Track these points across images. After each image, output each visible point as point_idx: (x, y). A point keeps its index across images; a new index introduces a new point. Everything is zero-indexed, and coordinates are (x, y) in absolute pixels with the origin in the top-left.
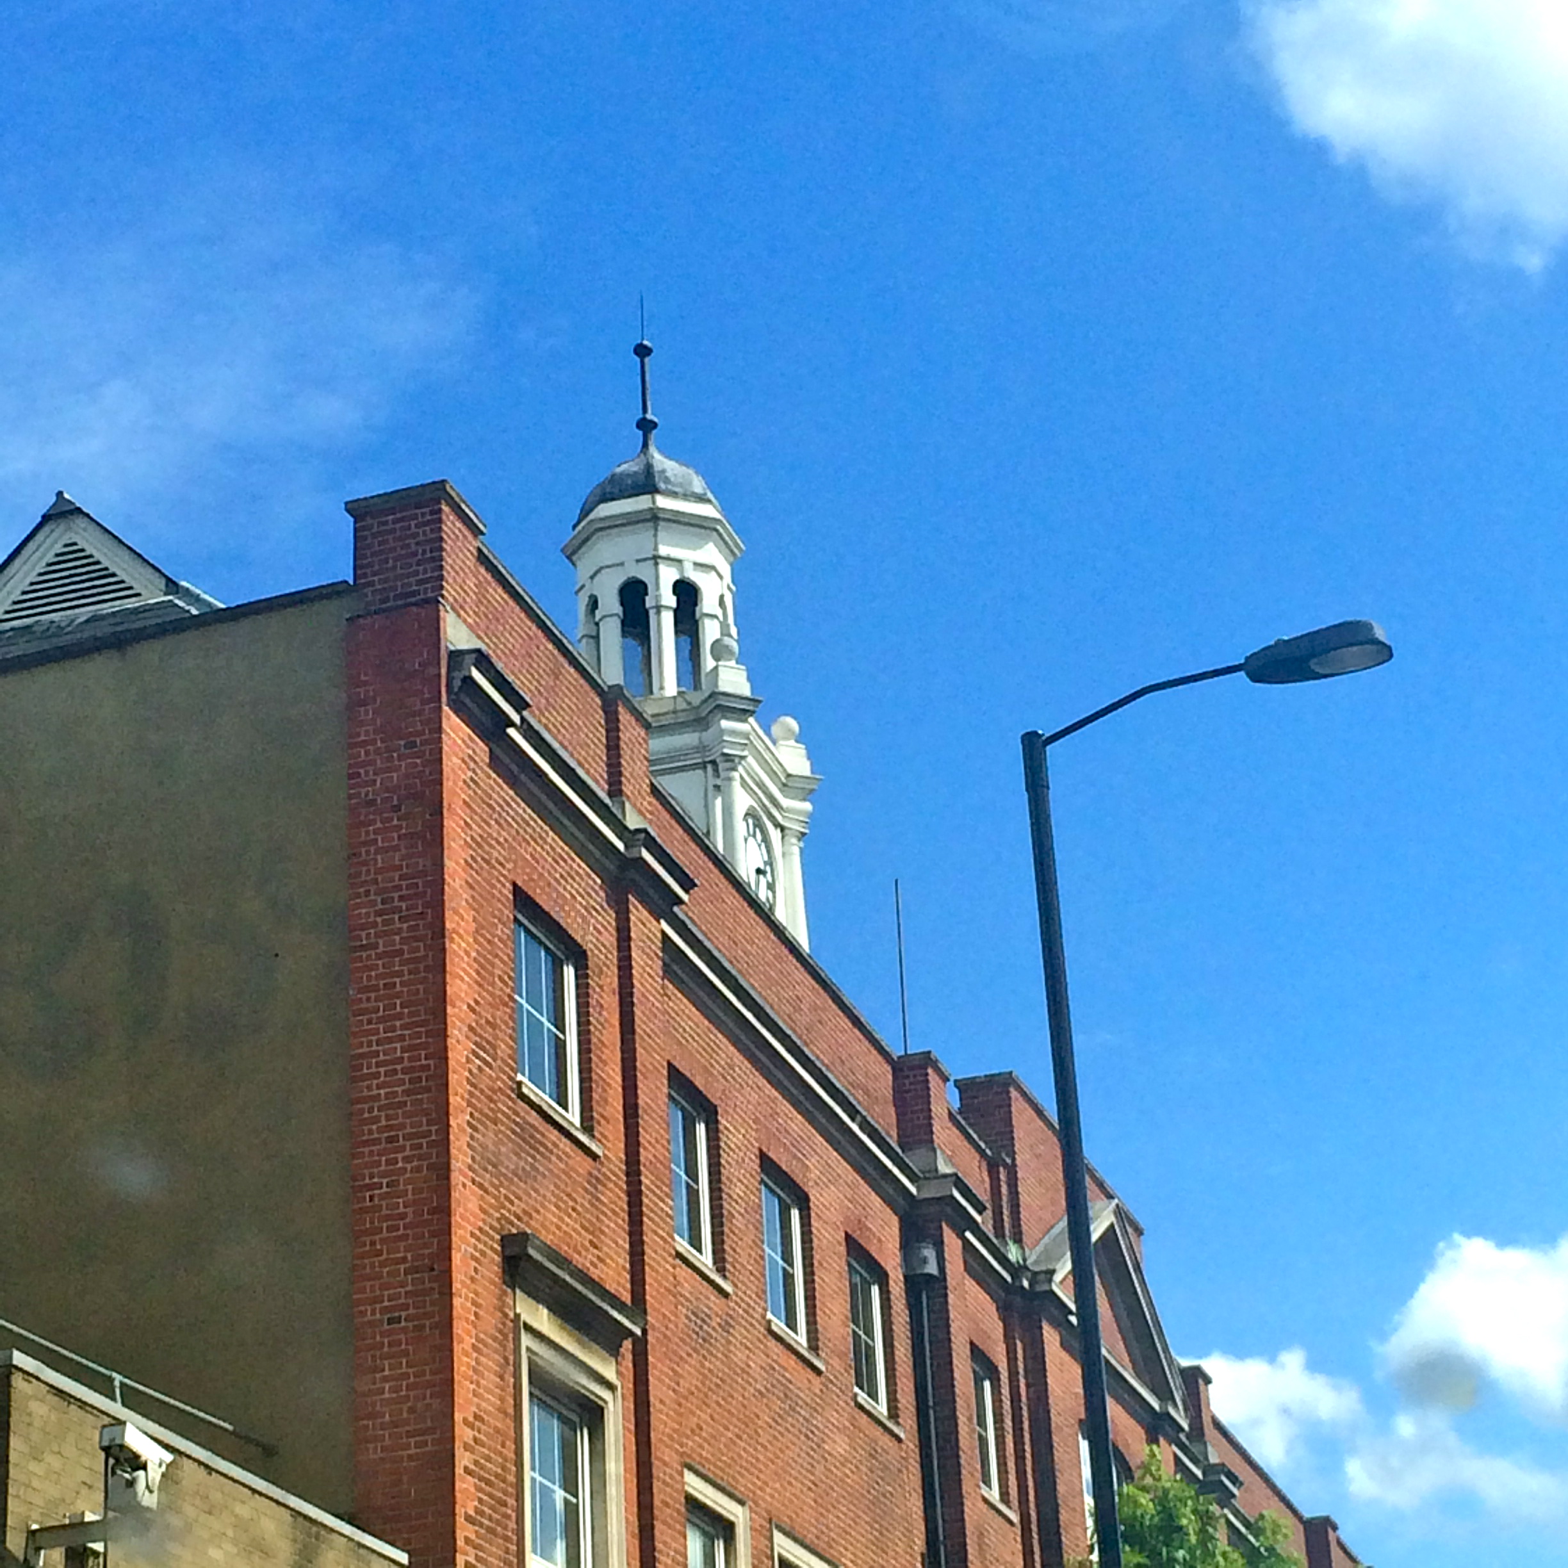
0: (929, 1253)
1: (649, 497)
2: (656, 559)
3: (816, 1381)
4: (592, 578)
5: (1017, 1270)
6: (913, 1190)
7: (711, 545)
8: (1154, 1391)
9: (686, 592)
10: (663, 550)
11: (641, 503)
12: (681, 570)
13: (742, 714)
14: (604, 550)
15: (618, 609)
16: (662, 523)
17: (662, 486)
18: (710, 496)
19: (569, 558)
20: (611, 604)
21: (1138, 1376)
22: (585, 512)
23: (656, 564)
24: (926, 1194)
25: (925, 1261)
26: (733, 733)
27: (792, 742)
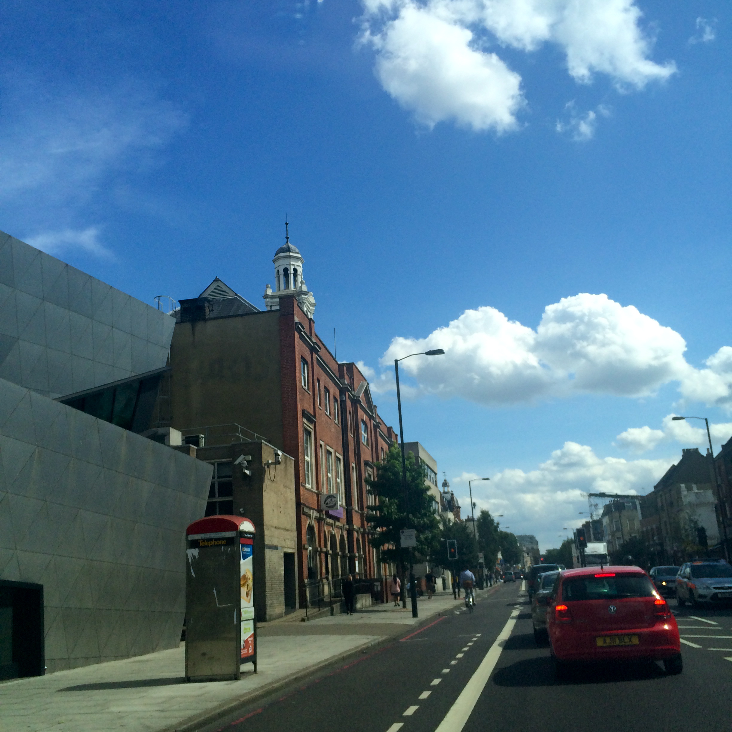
0: (344, 396)
1: (288, 253)
2: (290, 264)
3: (330, 420)
4: (278, 266)
5: (354, 396)
6: (341, 386)
7: (299, 262)
8: (371, 412)
9: (295, 270)
10: (291, 263)
11: (287, 254)
12: (294, 266)
13: (306, 295)
14: (281, 262)
15: (283, 273)
16: (291, 258)
17: (291, 251)
18: (299, 253)
19: (274, 262)
20: (281, 272)
21: (368, 409)
22: (277, 254)
23: (290, 265)
24: (344, 387)
25: (343, 398)
26: (304, 298)
27: (312, 297)
